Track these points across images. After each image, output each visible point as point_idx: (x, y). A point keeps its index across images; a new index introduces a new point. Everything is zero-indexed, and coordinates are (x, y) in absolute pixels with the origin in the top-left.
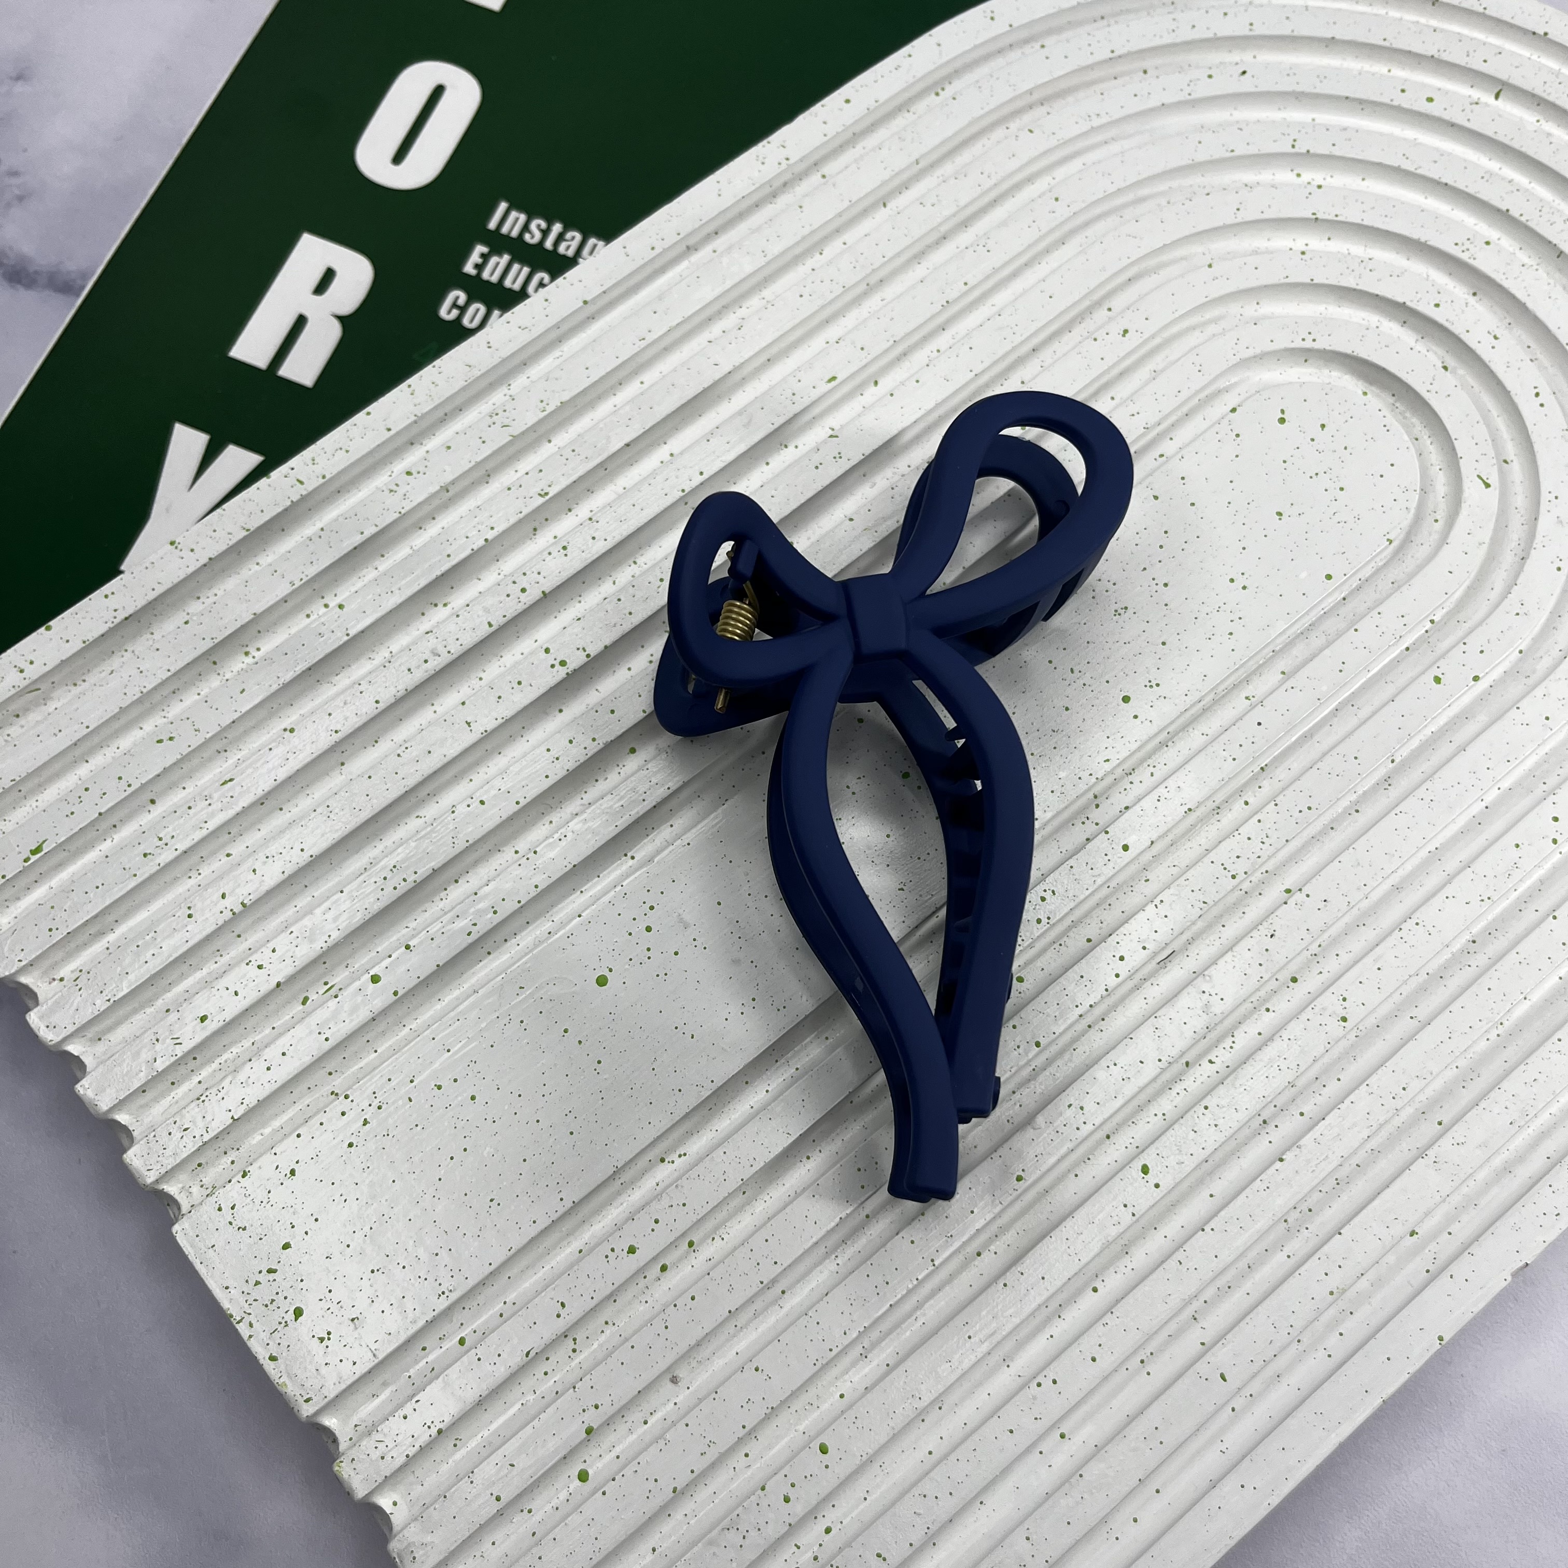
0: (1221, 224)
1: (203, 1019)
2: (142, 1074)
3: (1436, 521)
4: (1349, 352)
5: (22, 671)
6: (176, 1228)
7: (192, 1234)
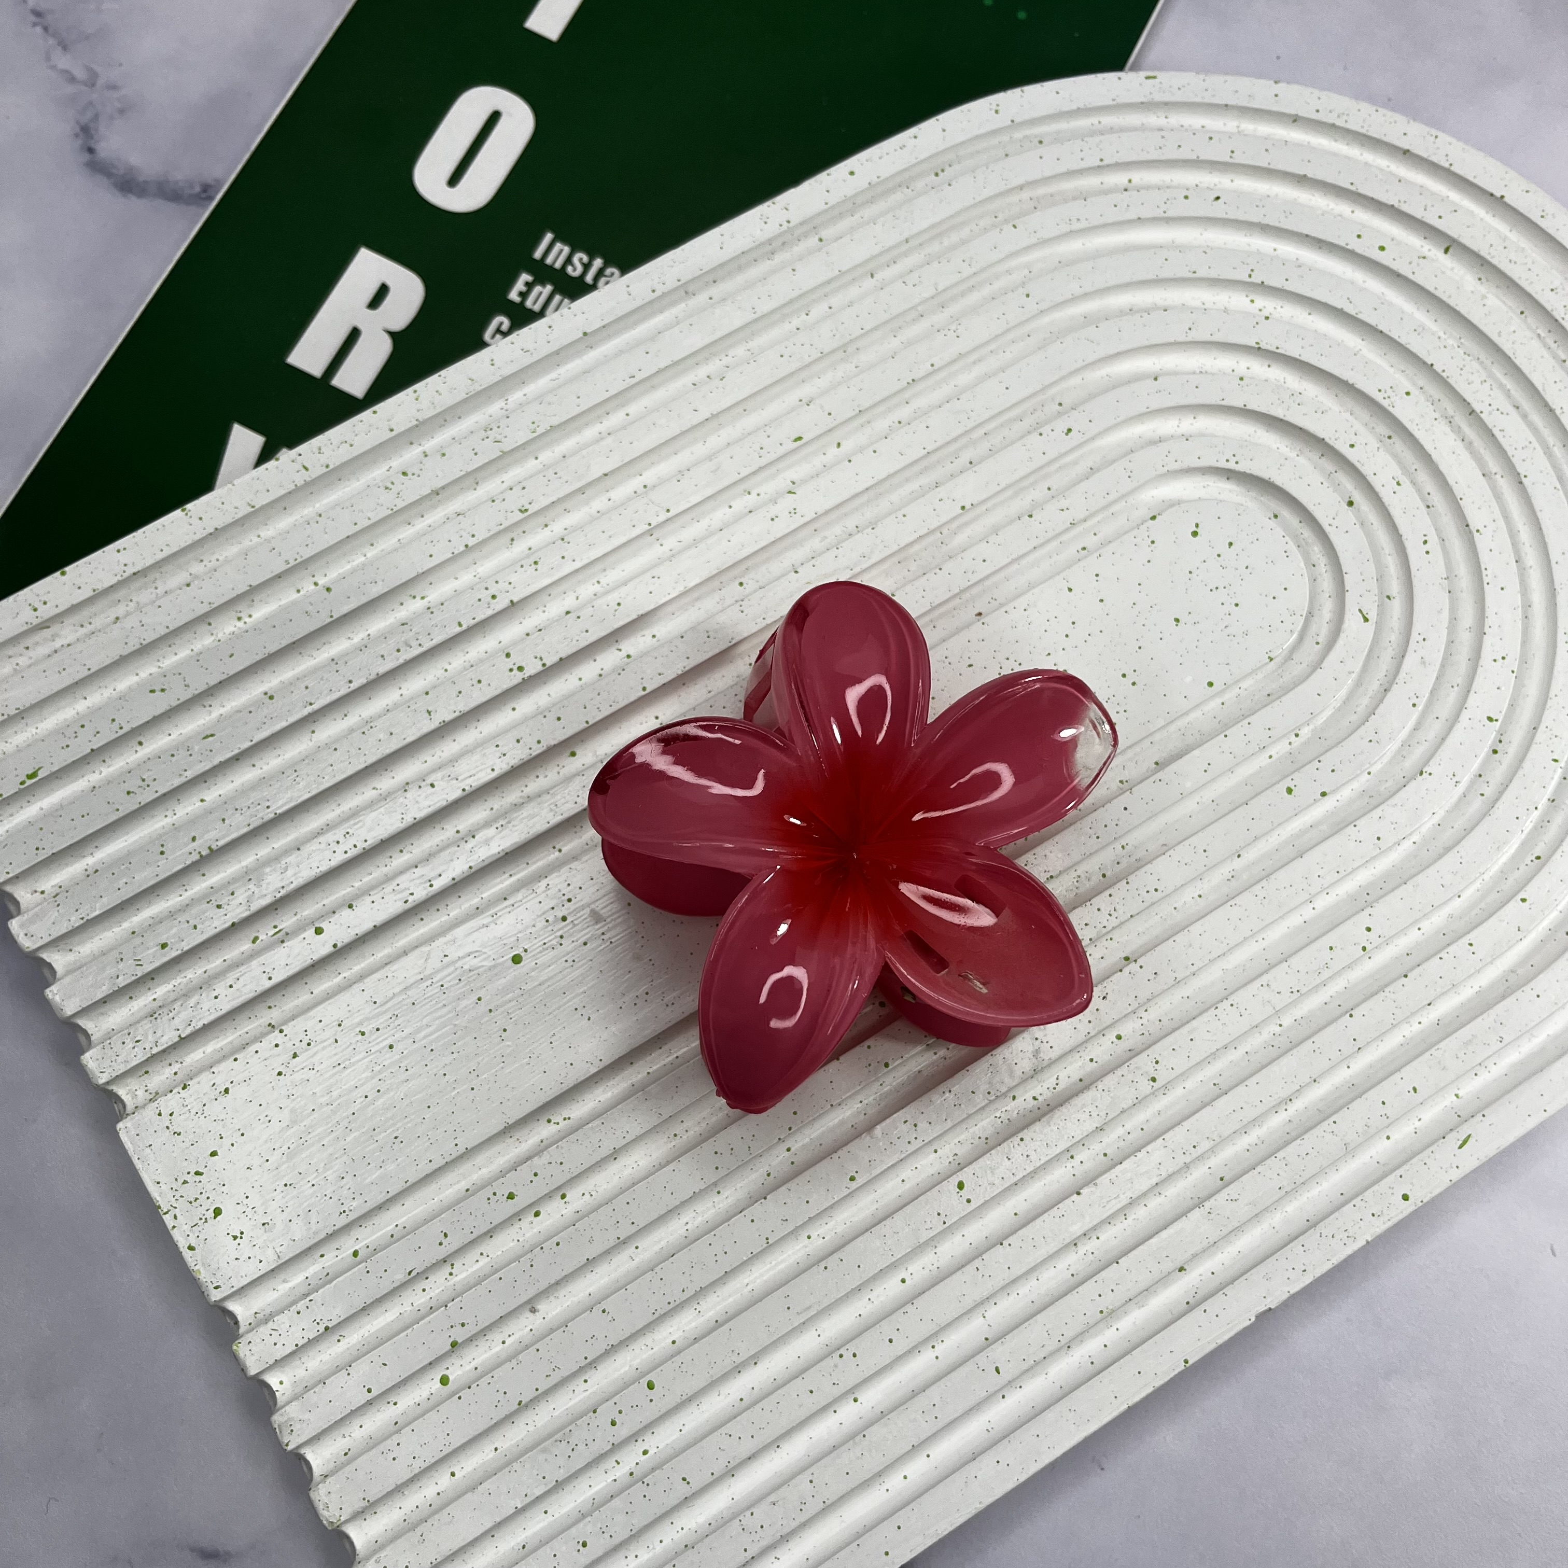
0: (1172, 340)
1: (164, 946)
2: (104, 988)
3: (1317, 643)
4: (1267, 478)
5: (35, 610)
6: (120, 1125)
7: (133, 1132)
